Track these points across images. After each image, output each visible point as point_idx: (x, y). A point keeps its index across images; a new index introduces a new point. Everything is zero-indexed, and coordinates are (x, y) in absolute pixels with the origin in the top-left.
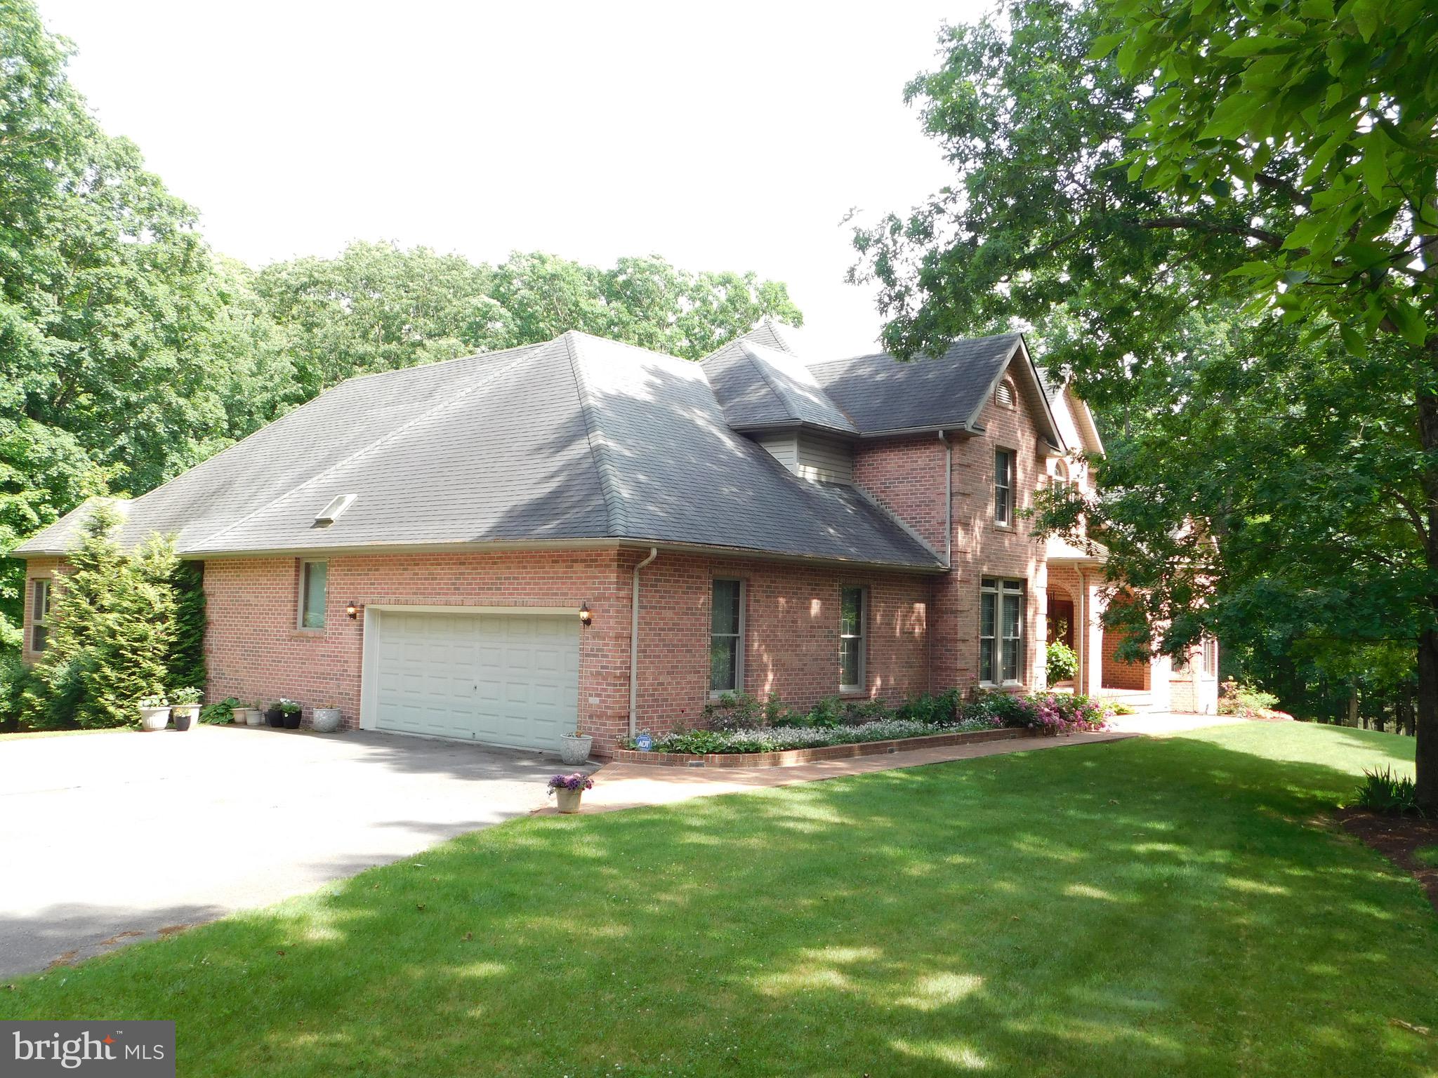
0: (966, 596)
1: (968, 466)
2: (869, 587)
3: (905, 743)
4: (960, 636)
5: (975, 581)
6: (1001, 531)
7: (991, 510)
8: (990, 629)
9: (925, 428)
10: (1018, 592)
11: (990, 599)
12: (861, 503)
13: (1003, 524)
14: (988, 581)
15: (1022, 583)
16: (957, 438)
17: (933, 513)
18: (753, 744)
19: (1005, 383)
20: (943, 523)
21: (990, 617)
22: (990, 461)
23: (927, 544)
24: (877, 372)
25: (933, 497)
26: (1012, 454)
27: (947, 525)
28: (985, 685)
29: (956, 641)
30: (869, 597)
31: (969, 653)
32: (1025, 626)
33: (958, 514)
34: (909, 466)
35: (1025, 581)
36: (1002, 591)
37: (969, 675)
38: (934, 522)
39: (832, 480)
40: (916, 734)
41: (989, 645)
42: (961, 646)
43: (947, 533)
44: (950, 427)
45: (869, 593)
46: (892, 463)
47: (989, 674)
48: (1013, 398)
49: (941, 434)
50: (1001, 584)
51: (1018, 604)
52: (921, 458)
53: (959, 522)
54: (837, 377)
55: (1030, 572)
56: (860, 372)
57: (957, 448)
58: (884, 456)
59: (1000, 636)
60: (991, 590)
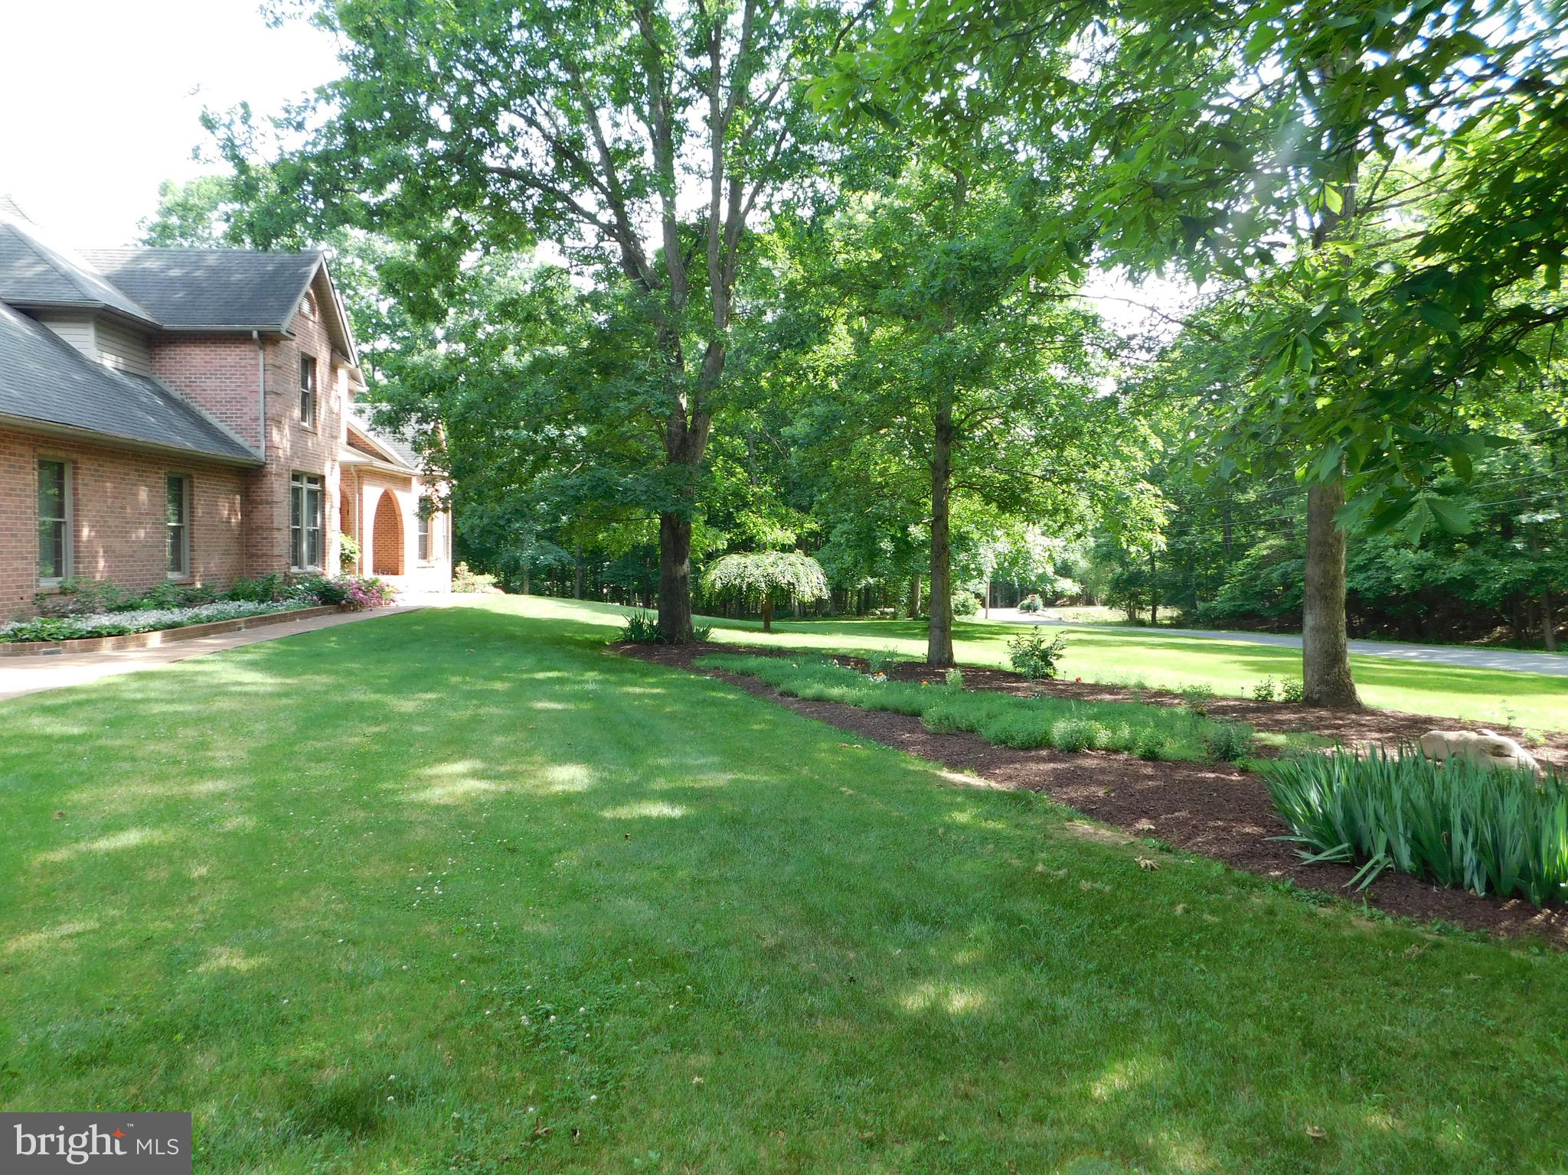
0: (279, 488)
1: (279, 367)
2: (190, 476)
3: (250, 621)
4: (275, 525)
5: (287, 476)
6: (305, 430)
7: (297, 413)
8: (296, 520)
9: (237, 327)
10: (317, 487)
11: (296, 492)
12: (165, 395)
13: (305, 424)
14: (296, 477)
15: (320, 479)
16: (270, 339)
17: (245, 410)
18: (114, 627)
19: (308, 295)
20: (257, 419)
21: (296, 507)
22: (296, 365)
23: (238, 439)
24: (169, 268)
25: (244, 394)
26: (314, 361)
27: (262, 422)
28: (295, 569)
29: (272, 529)
30: (192, 487)
31: (282, 540)
32: (323, 518)
33: (272, 412)
34: (217, 363)
35: (323, 477)
36: (306, 486)
37: (284, 561)
38: (246, 418)
39: (131, 370)
40: (254, 613)
41: (296, 533)
42: (276, 534)
43: (261, 429)
44: (266, 327)
45: (191, 482)
46: (197, 359)
47: (296, 560)
48: (313, 311)
49: (255, 334)
50: (305, 480)
51: (318, 499)
52: (231, 356)
53: (273, 419)
54: (119, 267)
55: (327, 472)
56: (147, 265)
57: (270, 349)
58: (188, 350)
59: (306, 528)
60: (297, 484)
